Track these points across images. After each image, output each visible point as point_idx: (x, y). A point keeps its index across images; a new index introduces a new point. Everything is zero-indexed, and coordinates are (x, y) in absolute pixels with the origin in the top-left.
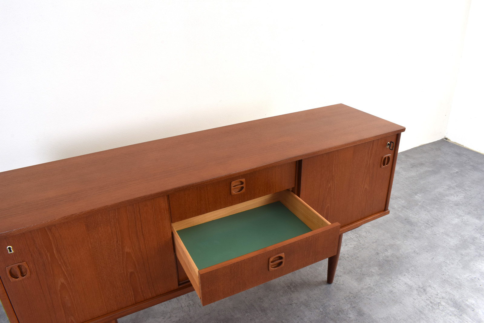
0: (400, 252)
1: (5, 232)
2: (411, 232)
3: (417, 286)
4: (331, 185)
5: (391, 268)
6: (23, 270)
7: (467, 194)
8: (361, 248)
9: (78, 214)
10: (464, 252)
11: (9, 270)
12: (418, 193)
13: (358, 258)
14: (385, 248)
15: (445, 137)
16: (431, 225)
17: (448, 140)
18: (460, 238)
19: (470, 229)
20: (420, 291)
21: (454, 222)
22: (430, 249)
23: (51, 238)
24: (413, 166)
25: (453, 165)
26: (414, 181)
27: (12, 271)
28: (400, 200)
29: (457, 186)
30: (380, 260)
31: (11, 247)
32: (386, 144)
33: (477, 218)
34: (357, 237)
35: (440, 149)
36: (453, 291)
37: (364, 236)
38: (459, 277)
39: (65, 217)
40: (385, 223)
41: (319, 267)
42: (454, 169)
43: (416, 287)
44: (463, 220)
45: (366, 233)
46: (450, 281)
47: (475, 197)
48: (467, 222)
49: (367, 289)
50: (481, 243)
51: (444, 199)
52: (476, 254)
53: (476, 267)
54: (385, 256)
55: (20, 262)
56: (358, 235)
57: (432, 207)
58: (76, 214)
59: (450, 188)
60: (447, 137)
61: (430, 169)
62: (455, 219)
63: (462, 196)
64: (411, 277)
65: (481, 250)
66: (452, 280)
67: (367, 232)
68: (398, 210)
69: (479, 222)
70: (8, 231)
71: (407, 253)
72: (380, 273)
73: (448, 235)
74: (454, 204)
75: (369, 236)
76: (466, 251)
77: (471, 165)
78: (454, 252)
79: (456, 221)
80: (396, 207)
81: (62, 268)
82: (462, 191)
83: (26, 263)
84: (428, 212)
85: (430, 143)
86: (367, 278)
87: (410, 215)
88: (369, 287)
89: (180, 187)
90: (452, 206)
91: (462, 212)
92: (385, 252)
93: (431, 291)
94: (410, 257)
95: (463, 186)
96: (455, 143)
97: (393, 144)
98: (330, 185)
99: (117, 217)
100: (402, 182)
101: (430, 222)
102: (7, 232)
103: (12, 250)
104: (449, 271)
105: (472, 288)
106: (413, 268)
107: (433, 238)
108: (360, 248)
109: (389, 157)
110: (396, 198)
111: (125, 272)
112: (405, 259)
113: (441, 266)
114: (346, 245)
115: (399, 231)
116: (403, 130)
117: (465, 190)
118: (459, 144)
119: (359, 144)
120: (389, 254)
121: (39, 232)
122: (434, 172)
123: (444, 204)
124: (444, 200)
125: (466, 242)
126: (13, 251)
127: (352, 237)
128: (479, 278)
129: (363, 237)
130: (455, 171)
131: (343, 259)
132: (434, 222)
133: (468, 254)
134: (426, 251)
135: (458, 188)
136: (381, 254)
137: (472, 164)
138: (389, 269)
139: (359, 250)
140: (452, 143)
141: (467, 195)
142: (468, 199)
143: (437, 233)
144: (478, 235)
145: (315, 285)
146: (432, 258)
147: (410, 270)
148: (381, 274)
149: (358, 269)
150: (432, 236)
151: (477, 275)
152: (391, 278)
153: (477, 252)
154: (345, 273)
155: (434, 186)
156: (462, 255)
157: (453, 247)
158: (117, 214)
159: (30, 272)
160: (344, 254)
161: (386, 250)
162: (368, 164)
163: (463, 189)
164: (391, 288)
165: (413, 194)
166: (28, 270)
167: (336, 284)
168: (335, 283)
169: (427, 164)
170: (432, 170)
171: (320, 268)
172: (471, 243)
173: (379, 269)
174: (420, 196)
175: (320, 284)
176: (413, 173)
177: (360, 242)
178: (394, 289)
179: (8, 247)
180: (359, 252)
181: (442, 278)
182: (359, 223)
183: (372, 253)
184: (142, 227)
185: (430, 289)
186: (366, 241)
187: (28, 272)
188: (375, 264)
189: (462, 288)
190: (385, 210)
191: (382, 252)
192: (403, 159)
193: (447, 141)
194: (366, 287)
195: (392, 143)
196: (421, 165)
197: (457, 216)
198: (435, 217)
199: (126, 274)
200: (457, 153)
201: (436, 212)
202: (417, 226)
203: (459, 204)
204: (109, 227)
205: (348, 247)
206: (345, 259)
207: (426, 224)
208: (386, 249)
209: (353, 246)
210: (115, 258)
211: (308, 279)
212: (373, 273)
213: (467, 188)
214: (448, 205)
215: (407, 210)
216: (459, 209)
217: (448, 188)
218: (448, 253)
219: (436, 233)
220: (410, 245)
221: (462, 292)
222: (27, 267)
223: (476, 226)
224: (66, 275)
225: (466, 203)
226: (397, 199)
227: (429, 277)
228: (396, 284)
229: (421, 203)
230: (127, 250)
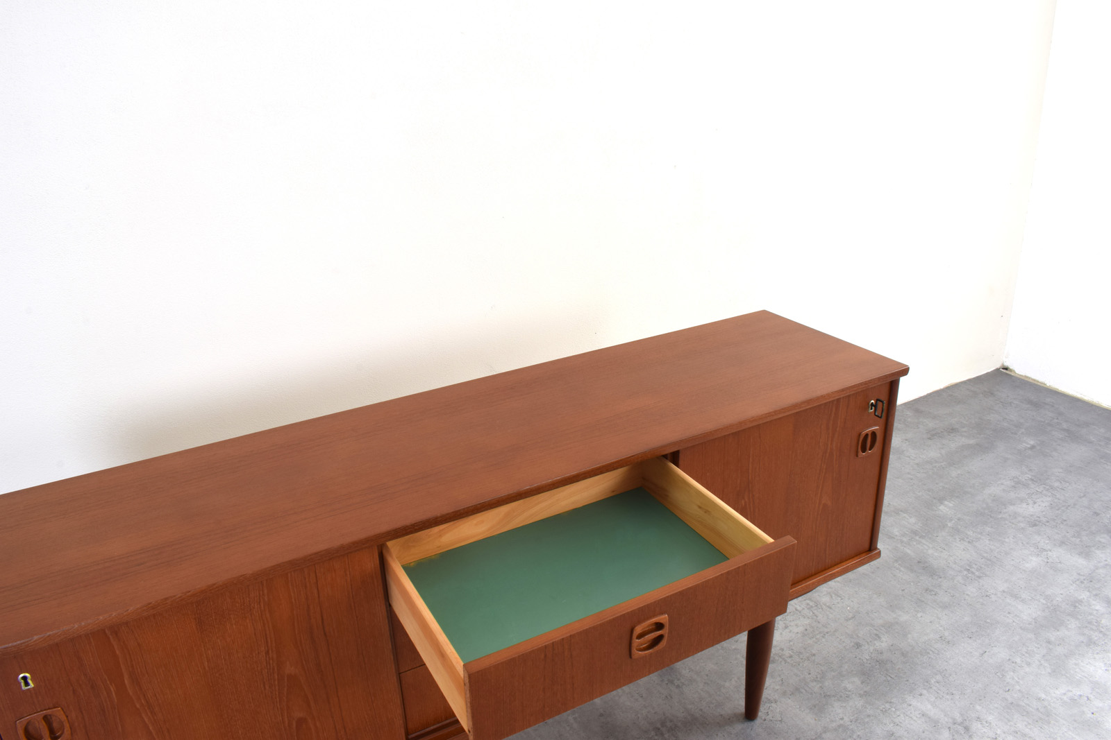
0: (909, 641)
1: (15, 644)
2: (931, 591)
3: (950, 720)
4: (745, 502)
5: (889, 679)
6: (55, 725)
7: (1056, 498)
8: (820, 633)
9: (179, 596)
10: (1053, 635)
11: (24, 727)
12: (946, 500)
13: (813, 658)
14: (875, 632)
15: (1003, 364)
16: (977, 573)
17: (1011, 370)
18: (1044, 602)
19: (1065, 581)
20: (957, 732)
21: (1029, 566)
22: (977, 631)
23: (117, 652)
24: (933, 435)
25: (1023, 430)
26: (935, 469)
27: (31, 729)
28: (905, 517)
29: (1032, 480)
30: (865, 661)
31: (27, 675)
32: (867, 406)
33: (1080, 554)
34: (810, 608)
35: (992, 394)
36: (1030, 729)
37: (825, 605)
38: (1043, 696)
39: (150, 603)
40: (873, 573)
41: (726, 682)
42: (1025, 439)
43: (947, 723)
44: (1050, 560)
45: (832, 597)
46: (1023, 704)
47: (1075, 504)
48: (1059, 565)
49: (835, 730)
50: (1091, 614)
51: (1005, 511)
52: (1082, 638)
53: (1080, 669)
54: (875, 650)
55: (49, 709)
56: (811, 604)
57: (979, 530)
58: (174, 596)
59: (1018, 484)
60: (1007, 364)
61: (972, 442)
62: (1031, 558)
63: (1047, 504)
64: (936, 698)
65: (1092, 629)
66: (1028, 702)
67: (833, 595)
68: (902, 542)
69: (1084, 563)
70: (22, 641)
71: (925, 643)
72: (865, 692)
73: (1016, 597)
74: (1029, 522)
75: (839, 605)
76: (1058, 633)
77: (1064, 430)
78: (1031, 636)
79: (1034, 562)
80: (897, 533)
81: (144, 717)
82: (1045, 492)
83: (63, 710)
84: (969, 542)
85: (970, 380)
86: (836, 704)
87: (930, 552)
88: (840, 726)
89: (407, 526)
90: (1022, 528)
91: (1047, 542)
92: (876, 642)
93: (982, 731)
94: (931, 652)
95: (1047, 479)
96: (1026, 377)
97: (883, 405)
98: (743, 502)
99: (266, 599)
100: (909, 473)
101: (974, 566)
102: (19, 642)
103: (30, 681)
104: (1021, 682)
105: (1075, 721)
106: (939, 677)
107: (982, 604)
108: (817, 632)
109: (874, 434)
110: (897, 512)
111: (286, 719)
112: (919, 656)
113: (1003, 670)
114: (786, 627)
115: (906, 591)
116: (905, 371)
117: (1052, 487)
118: (1034, 380)
119: (807, 409)
120: (884, 645)
121: (92, 640)
122: (981, 449)
123: (1006, 524)
124: (1005, 513)
125: (1058, 612)
126: (32, 685)
127: (799, 608)
128: (1089, 696)
129: (824, 607)
130: (1028, 444)
131: (780, 660)
132: (983, 566)
133: (1064, 640)
134: (968, 637)
135: (1037, 484)
136: (867, 646)
137: (1065, 426)
138: (885, 681)
139: (817, 639)
140: (1019, 379)
141: (1056, 501)
142: (1058, 510)
143: (992, 591)
144: (1084, 595)
145: (718, 723)
146: (982, 652)
147: (933, 681)
148: (866, 694)
149: (815, 683)
150: (981, 600)
151: (1086, 690)
152: (891, 702)
153: (1084, 634)
154: (784, 693)
155: (981, 481)
156: (1049, 642)
157: (1029, 624)
158: (266, 591)
159: (71, 729)
160: (783, 650)
161: (878, 637)
162: (829, 451)
163: (1047, 487)
164: (890, 727)
165: (934, 501)
166: (67, 726)
167: (765, 720)
168: (763, 718)
169: (964, 430)
170: (977, 444)
171: (727, 684)
172: (1069, 615)
173: (862, 683)
174: (951, 505)
175: (729, 720)
176: (933, 452)
177: (818, 618)
178: (898, 727)
179: (22, 675)
180: (816, 643)
181: (1006, 700)
182: (813, 583)
183: (844, 644)
184: (322, 619)
185: (979, 726)
186: (831, 616)
187: (65, 730)
188: (852, 671)
189: (1052, 722)
190: (869, 549)
191: (869, 641)
192: (909, 420)
193: (1007, 374)
194: (834, 725)
195: (881, 403)
196: (949, 432)
197: (1035, 551)
198: (985, 555)
199: (287, 722)
200: (1030, 402)
201: (988, 542)
202: (945, 578)
203: (1040, 522)
204: (248, 621)
205: (790, 632)
206: (785, 661)
207: (965, 573)
208: (876, 635)
209: (801, 629)
210: (263, 689)
211: (701, 710)
212: (849, 691)
213: (1057, 484)
214: (1014, 526)
215: (923, 541)
216: (1039, 535)
217: (1013, 484)
218: (1017, 638)
219: (988, 594)
220: (931, 622)
221: (1052, 730)
222: (63, 718)
223: (1079, 574)
224: (153, 731)
225: (1054, 520)
226: (898, 514)
227: (976, 698)
228: (902, 715)
229: (953, 522)
230: (289, 669)
